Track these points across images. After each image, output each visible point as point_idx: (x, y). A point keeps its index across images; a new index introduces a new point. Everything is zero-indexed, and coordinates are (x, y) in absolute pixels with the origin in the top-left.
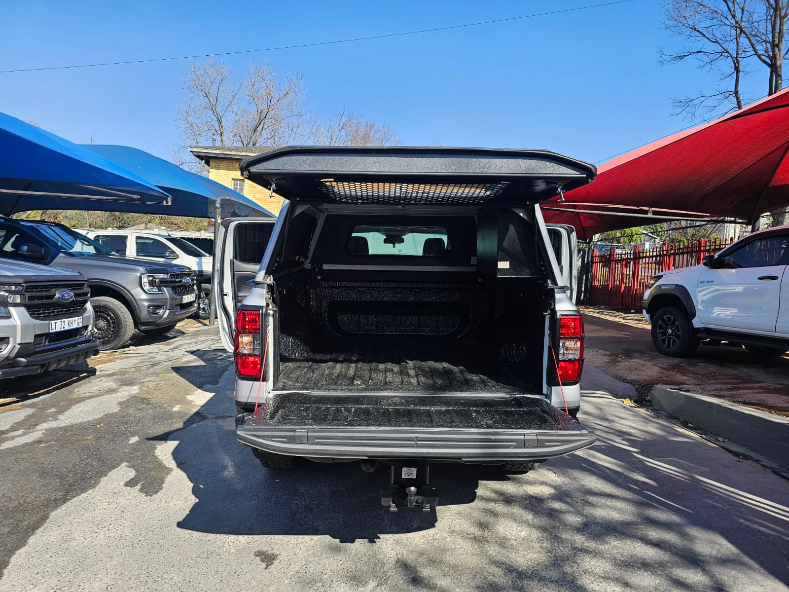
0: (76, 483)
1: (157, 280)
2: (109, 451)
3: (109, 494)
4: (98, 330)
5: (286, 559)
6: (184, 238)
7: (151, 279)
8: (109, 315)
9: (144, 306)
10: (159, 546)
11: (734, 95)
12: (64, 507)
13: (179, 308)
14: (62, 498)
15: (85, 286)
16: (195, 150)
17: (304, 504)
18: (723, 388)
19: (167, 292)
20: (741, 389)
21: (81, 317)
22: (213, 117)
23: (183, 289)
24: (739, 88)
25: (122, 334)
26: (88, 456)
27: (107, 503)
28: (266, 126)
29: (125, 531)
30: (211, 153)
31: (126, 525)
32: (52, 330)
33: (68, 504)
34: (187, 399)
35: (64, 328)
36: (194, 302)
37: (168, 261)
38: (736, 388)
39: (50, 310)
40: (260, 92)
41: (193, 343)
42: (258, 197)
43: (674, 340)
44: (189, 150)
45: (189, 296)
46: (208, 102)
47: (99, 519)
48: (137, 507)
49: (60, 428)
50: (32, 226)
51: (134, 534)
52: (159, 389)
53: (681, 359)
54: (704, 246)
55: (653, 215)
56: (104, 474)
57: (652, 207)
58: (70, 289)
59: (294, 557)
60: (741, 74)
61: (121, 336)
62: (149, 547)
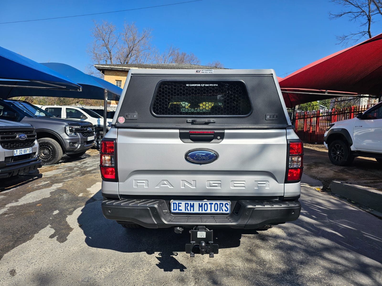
0: (21, 237)
1: (74, 129)
2: (41, 219)
3: (38, 243)
4: (44, 154)
5: (132, 282)
6: (91, 109)
7: (71, 128)
8: (50, 147)
9: (68, 142)
10: (61, 274)
11: (368, 33)
12: (12, 251)
13: (86, 144)
14: (12, 246)
15: (34, 132)
16: (97, 66)
17: (144, 248)
18: (369, 182)
19: (79, 135)
20: (378, 182)
21: (31, 148)
22: (107, 50)
23: (88, 134)
24: (370, 30)
25: (56, 156)
26: (30, 222)
27: (36, 249)
28: (133, 54)
29: (44, 265)
30: (105, 67)
31: (45, 261)
32: (15, 154)
33: (15, 249)
34: (87, 190)
35: (21, 153)
36: (94, 140)
37: (82, 120)
38: (376, 182)
39: (14, 144)
40: (130, 38)
41: (94, 161)
43: (340, 158)
44: (94, 66)
45: (91, 137)
46: (104, 43)
47: (31, 258)
48: (53, 251)
49: (18, 206)
50: (10, 102)
51: (48, 267)
52: (73, 185)
53: (344, 167)
54: (353, 110)
55: (328, 93)
56: (37, 232)
57: (327, 90)
58: (25, 133)
59: (137, 280)
60: (371, 23)
61: (56, 157)
62: (56, 275)
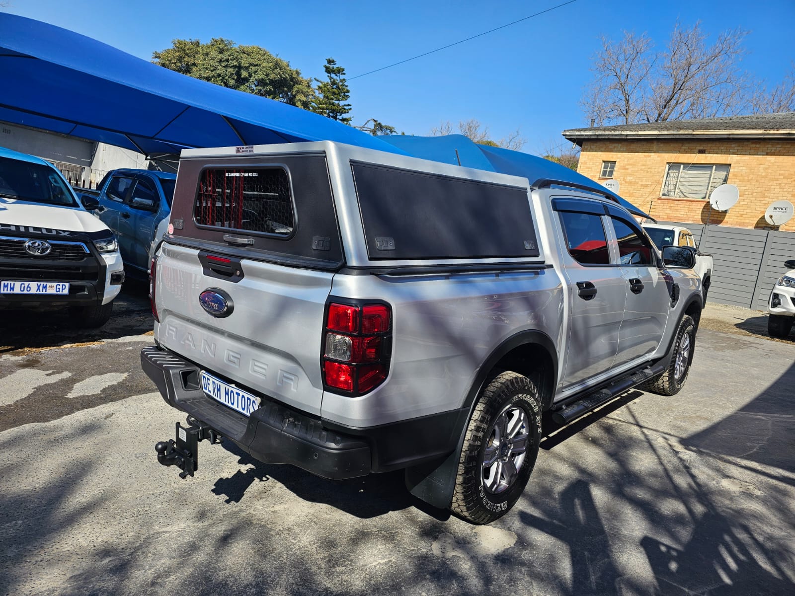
16: (568, 133)
30: (584, 135)
42: (628, 180)
44: (562, 134)
